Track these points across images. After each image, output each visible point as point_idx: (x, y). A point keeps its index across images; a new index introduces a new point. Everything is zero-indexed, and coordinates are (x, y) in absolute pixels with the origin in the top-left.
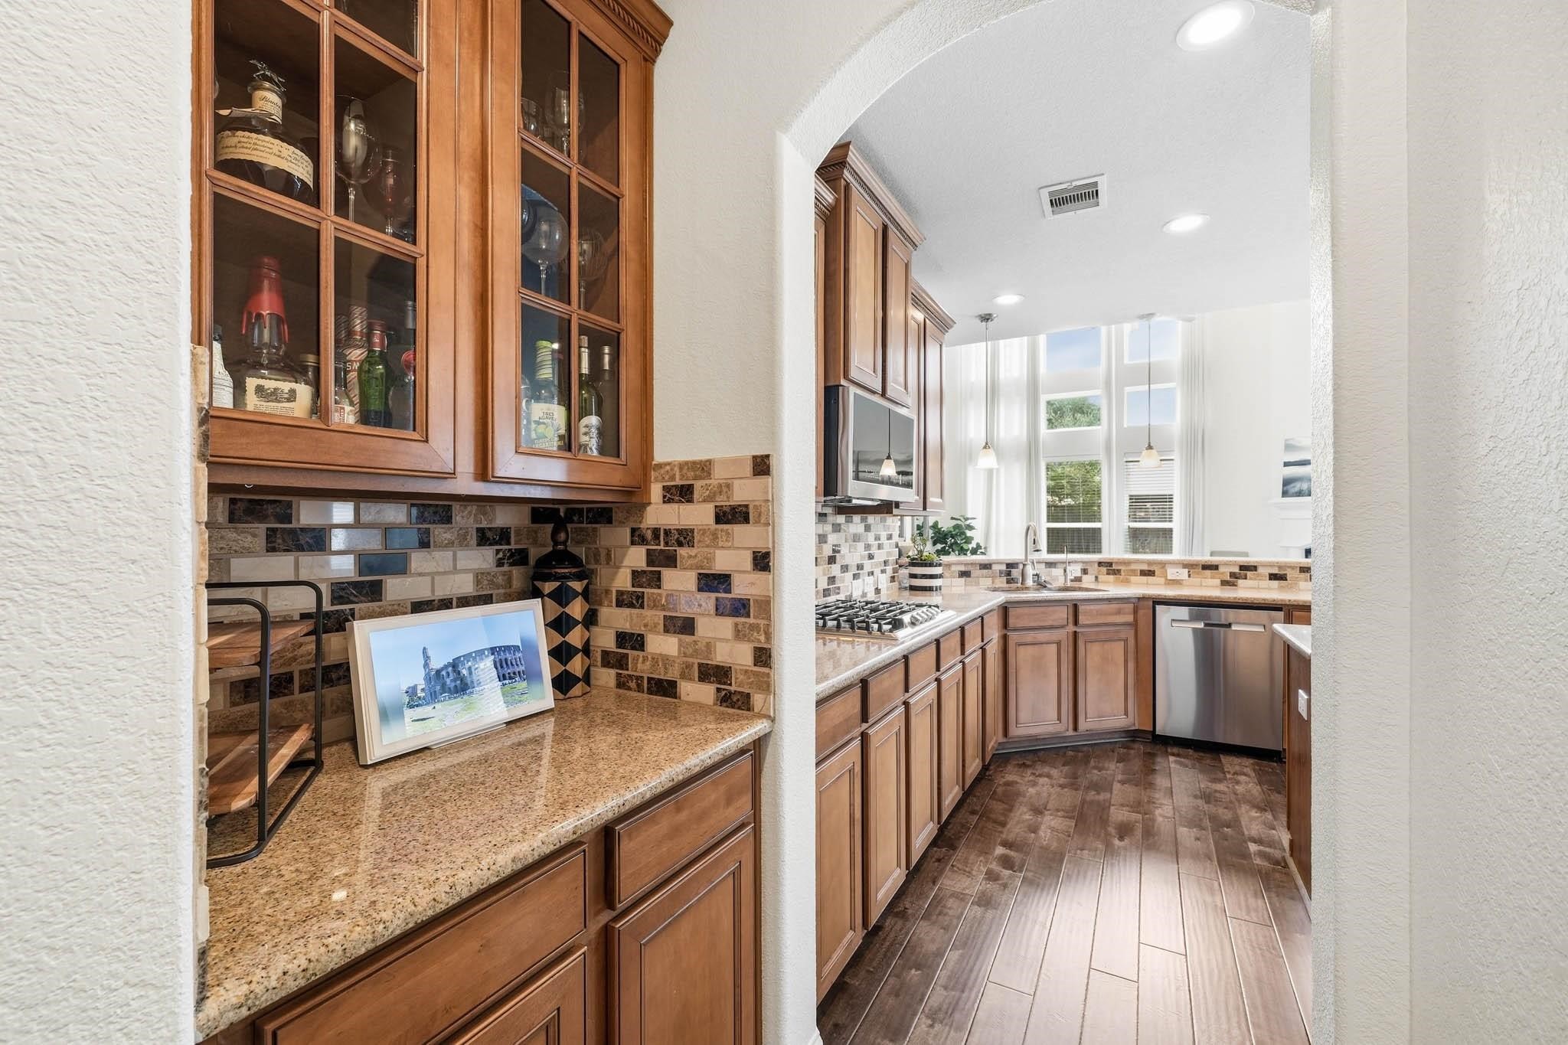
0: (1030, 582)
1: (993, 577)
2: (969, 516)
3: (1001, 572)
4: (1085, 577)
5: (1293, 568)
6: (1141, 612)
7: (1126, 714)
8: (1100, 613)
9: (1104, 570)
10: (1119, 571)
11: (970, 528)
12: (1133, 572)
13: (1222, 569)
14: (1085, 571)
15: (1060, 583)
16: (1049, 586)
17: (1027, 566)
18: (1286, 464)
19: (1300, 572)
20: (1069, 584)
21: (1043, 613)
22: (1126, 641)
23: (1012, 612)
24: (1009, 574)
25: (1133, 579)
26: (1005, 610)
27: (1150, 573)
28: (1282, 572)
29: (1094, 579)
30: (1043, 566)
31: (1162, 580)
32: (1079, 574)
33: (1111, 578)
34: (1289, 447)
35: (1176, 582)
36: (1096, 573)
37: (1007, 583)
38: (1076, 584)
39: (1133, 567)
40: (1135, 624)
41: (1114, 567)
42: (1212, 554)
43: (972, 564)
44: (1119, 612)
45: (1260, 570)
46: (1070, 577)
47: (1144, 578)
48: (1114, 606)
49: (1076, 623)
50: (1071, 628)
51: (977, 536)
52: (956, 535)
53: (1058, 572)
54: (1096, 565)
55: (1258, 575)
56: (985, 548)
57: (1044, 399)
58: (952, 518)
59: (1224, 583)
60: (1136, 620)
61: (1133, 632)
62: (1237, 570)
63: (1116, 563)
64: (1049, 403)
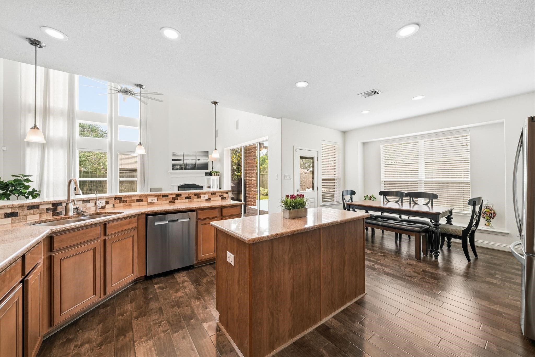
0: (71, 213)
1: (41, 214)
2: (27, 174)
3: (47, 209)
4: (107, 206)
5: (192, 194)
6: (140, 221)
7: (133, 273)
8: (120, 226)
9: (118, 201)
10: (125, 201)
11: (28, 181)
12: (133, 201)
13: (169, 197)
14: (107, 203)
15: (93, 210)
16: (85, 214)
17: (70, 204)
18: (173, 160)
19: (195, 195)
20: (98, 211)
21: (83, 233)
22: (133, 237)
23: (56, 239)
24: (55, 210)
25: (133, 204)
26: (50, 239)
27: (140, 201)
28: (189, 196)
29: (112, 207)
30: (81, 202)
31: (146, 203)
32: (104, 204)
33: (122, 204)
34: (174, 155)
35: (152, 204)
36: (113, 203)
37: (53, 216)
38: (103, 211)
39: (133, 198)
40: (137, 228)
41: (123, 199)
42: (151, 190)
43: (19, 207)
44: (130, 223)
45: (183, 196)
46: (99, 207)
47: (138, 203)
48: (127, 220)
49: (105, 234)
50: (103, 238)
51: (33, 185)
52: (17, 185)
53: (91, 205)
54: (113, 199)
55: (182, 198)
56: (40, 191)
57: (78, 122)
58: (13, 176)
59: (170, 202)
60: (138, 225)
61: (136, 231)
62: (174, 196)
63: (124, 197)
64: (80, 124)
